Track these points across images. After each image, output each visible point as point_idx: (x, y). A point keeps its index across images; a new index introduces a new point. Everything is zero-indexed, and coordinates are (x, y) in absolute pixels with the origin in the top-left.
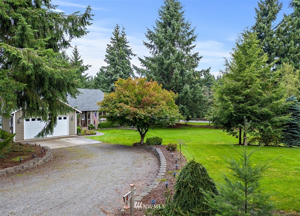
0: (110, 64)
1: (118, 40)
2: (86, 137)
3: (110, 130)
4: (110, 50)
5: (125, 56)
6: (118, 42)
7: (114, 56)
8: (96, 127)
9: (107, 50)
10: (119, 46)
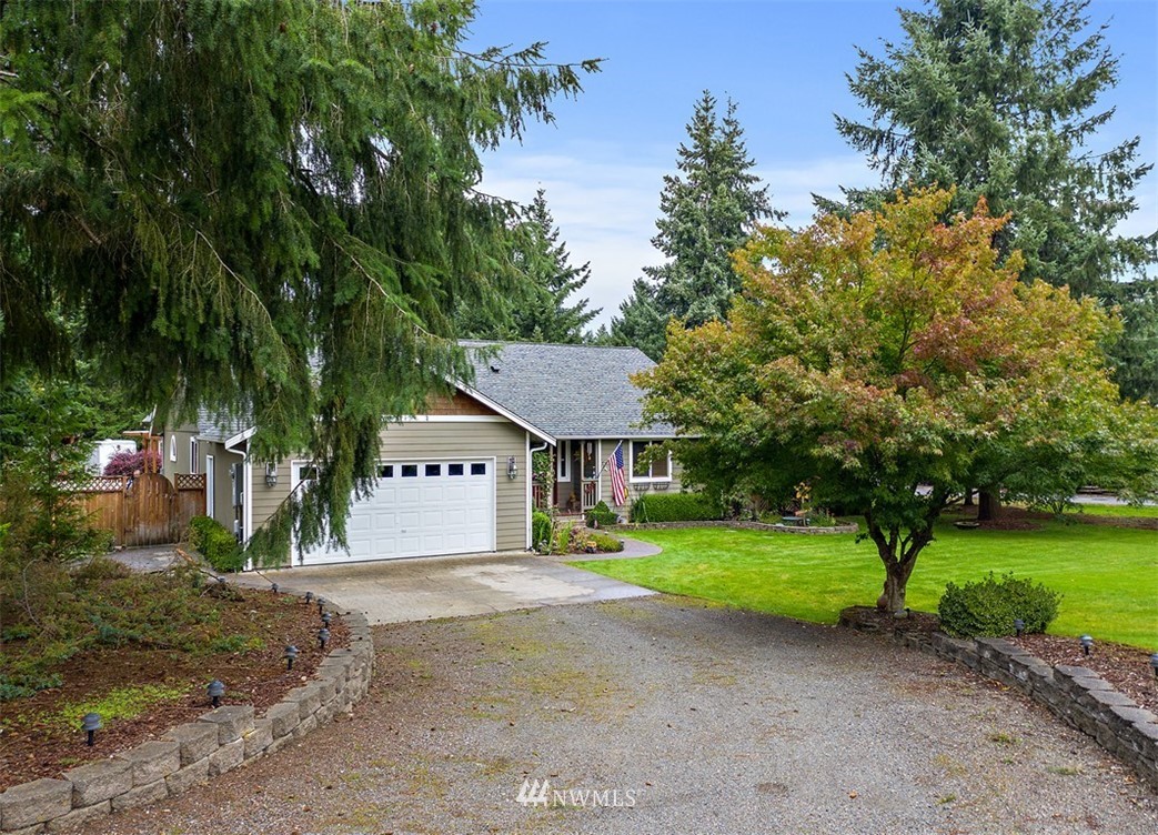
0: (676, 257)
1: (708, 153)
2: (574, 564)
3: (686, 530)
4: (679, 201)
5: (740, 219)
6: (710, 162)
7: (692, 221)
8: (621, 514)
9: (665, 199)
10: (713, 181)
